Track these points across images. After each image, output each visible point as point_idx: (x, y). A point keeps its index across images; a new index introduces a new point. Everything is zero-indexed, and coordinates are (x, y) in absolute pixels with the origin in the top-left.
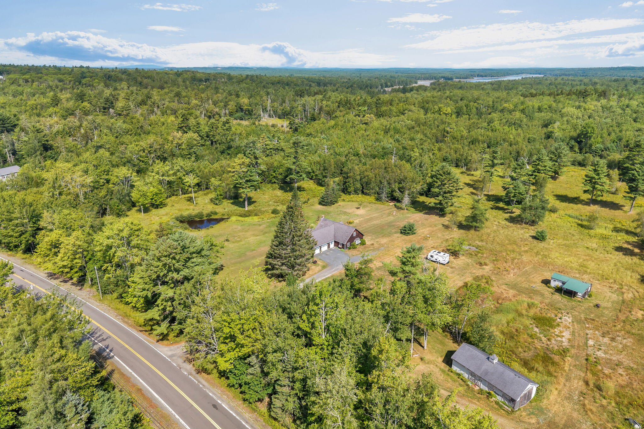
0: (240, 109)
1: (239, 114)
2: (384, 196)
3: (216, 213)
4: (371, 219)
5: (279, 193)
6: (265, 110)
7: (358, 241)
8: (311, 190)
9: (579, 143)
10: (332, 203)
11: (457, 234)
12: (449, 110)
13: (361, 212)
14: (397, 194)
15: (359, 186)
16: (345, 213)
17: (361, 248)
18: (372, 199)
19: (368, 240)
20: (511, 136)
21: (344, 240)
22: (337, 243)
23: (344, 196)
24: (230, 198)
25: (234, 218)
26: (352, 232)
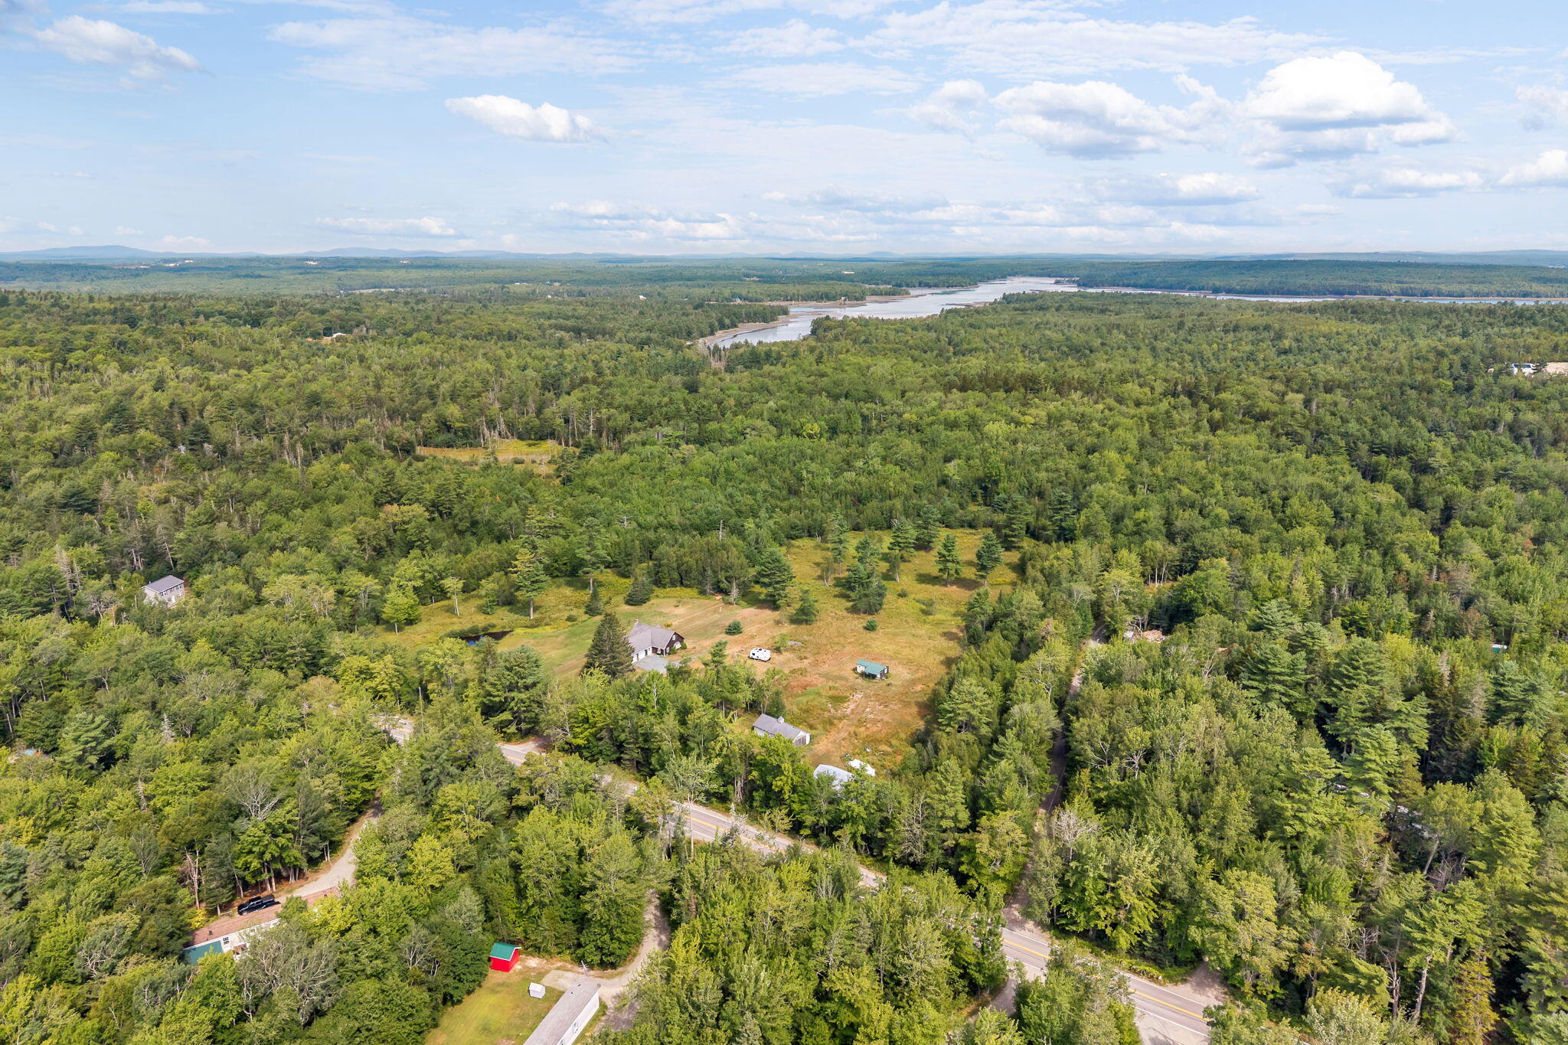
0: (445, 425)
1: (443, 437)
2: (708, 588)
3: (494, 626)
4: (692, 620)
5: (568, 591)
6: (492, 424)
7: (678, 645)
8: (610, 584)
9: (985, 489)
10: (642, 602)
11: (788, 628)
12: (816, 428)
13: (681, 610)
14: (724, 585)
15: (676, 576)
16: (661, 614)
17: (683, 652)
18: (694, 592)
19: (688, 643)
20: (891, 484)
21: (662, 645)
22: (655, 650)
23: (658, 591)
24: (504, 604)
25: (519, 631)
26: (669, 635)
